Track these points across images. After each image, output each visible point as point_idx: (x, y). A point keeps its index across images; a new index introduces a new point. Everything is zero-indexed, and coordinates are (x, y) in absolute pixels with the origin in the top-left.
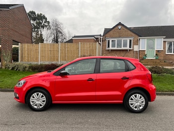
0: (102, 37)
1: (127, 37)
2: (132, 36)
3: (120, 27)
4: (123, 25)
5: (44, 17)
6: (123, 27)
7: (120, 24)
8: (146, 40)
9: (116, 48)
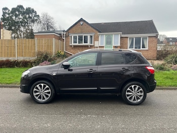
0: (65, 33)
1: (89, 33)
2: (93, 32)
3: (81, 23)
4: (85, 21)
5: (33, 11)
6: (84, 23)
7: (81, 20)
8: (105, 36)
9: (77, 44)
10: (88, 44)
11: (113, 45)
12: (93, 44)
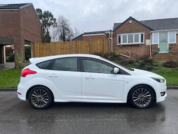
0: (112, 33)
1: (139, 31)
2: (144, 30)
4: (134, 19)
6: (134, 22)
7: (131, 18)
8: (158, 33)
9: (127, 43)
10: (140, 42)
11: (169, 43)
12: (143, 43)
